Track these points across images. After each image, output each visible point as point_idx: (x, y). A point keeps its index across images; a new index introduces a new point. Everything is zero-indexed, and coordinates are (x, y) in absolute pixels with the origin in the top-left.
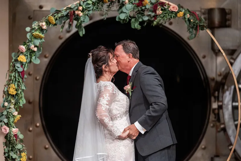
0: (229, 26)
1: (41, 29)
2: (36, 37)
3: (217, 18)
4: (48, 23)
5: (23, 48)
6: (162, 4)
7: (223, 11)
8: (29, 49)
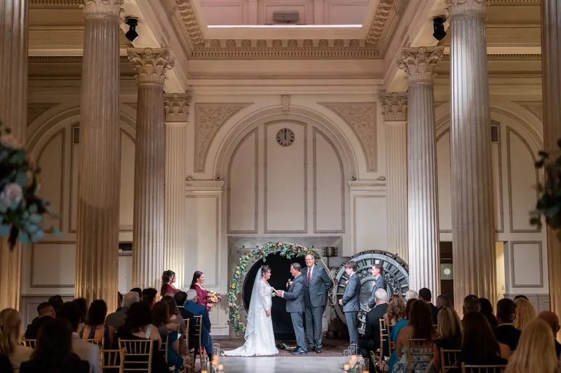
0: (336, 256)
1: (246, 259)
2: (244, 263)
3: (330, 252)
4: (250, 256)
5: (238, 267)
6: (300, 248)
7: (333, 249)
8: (241, 268)
